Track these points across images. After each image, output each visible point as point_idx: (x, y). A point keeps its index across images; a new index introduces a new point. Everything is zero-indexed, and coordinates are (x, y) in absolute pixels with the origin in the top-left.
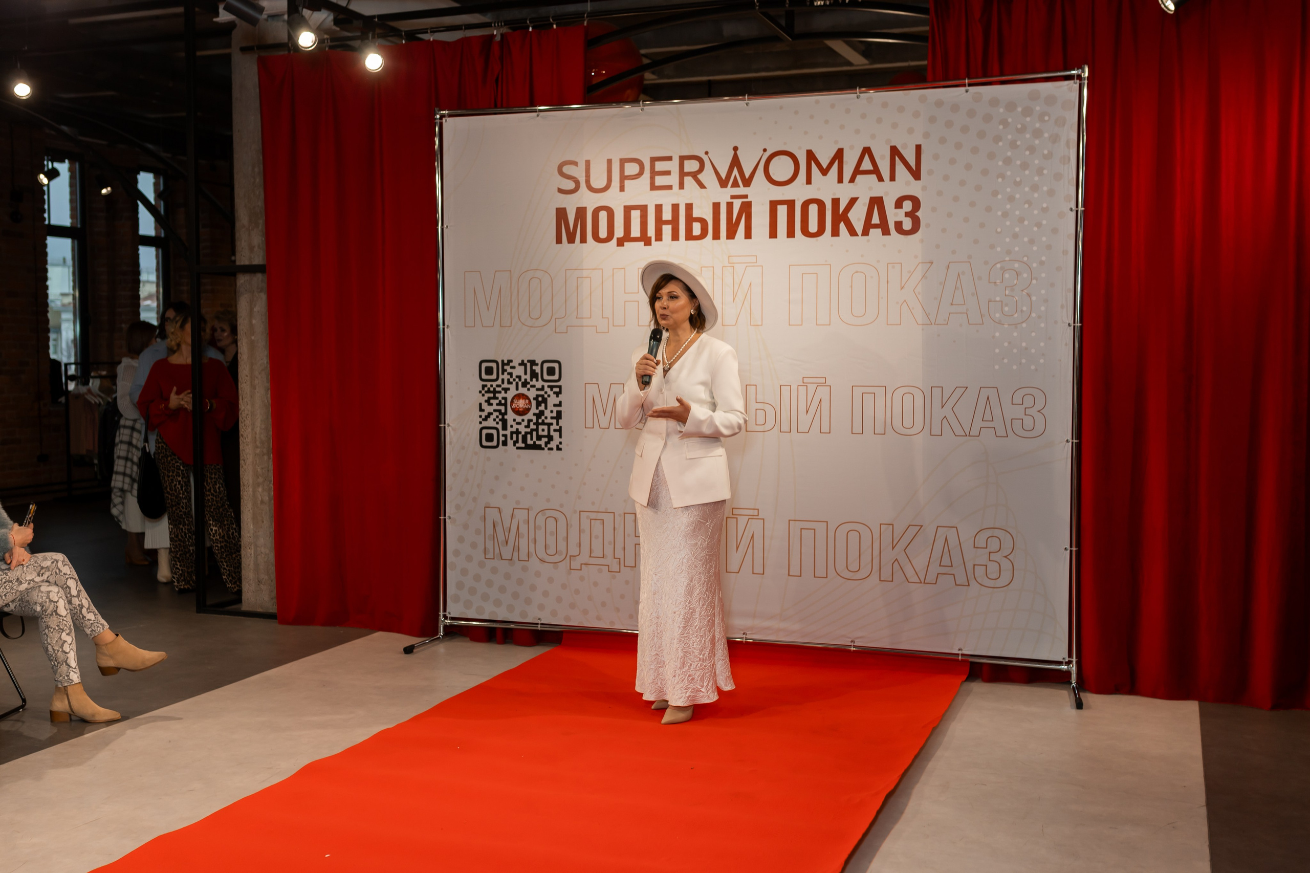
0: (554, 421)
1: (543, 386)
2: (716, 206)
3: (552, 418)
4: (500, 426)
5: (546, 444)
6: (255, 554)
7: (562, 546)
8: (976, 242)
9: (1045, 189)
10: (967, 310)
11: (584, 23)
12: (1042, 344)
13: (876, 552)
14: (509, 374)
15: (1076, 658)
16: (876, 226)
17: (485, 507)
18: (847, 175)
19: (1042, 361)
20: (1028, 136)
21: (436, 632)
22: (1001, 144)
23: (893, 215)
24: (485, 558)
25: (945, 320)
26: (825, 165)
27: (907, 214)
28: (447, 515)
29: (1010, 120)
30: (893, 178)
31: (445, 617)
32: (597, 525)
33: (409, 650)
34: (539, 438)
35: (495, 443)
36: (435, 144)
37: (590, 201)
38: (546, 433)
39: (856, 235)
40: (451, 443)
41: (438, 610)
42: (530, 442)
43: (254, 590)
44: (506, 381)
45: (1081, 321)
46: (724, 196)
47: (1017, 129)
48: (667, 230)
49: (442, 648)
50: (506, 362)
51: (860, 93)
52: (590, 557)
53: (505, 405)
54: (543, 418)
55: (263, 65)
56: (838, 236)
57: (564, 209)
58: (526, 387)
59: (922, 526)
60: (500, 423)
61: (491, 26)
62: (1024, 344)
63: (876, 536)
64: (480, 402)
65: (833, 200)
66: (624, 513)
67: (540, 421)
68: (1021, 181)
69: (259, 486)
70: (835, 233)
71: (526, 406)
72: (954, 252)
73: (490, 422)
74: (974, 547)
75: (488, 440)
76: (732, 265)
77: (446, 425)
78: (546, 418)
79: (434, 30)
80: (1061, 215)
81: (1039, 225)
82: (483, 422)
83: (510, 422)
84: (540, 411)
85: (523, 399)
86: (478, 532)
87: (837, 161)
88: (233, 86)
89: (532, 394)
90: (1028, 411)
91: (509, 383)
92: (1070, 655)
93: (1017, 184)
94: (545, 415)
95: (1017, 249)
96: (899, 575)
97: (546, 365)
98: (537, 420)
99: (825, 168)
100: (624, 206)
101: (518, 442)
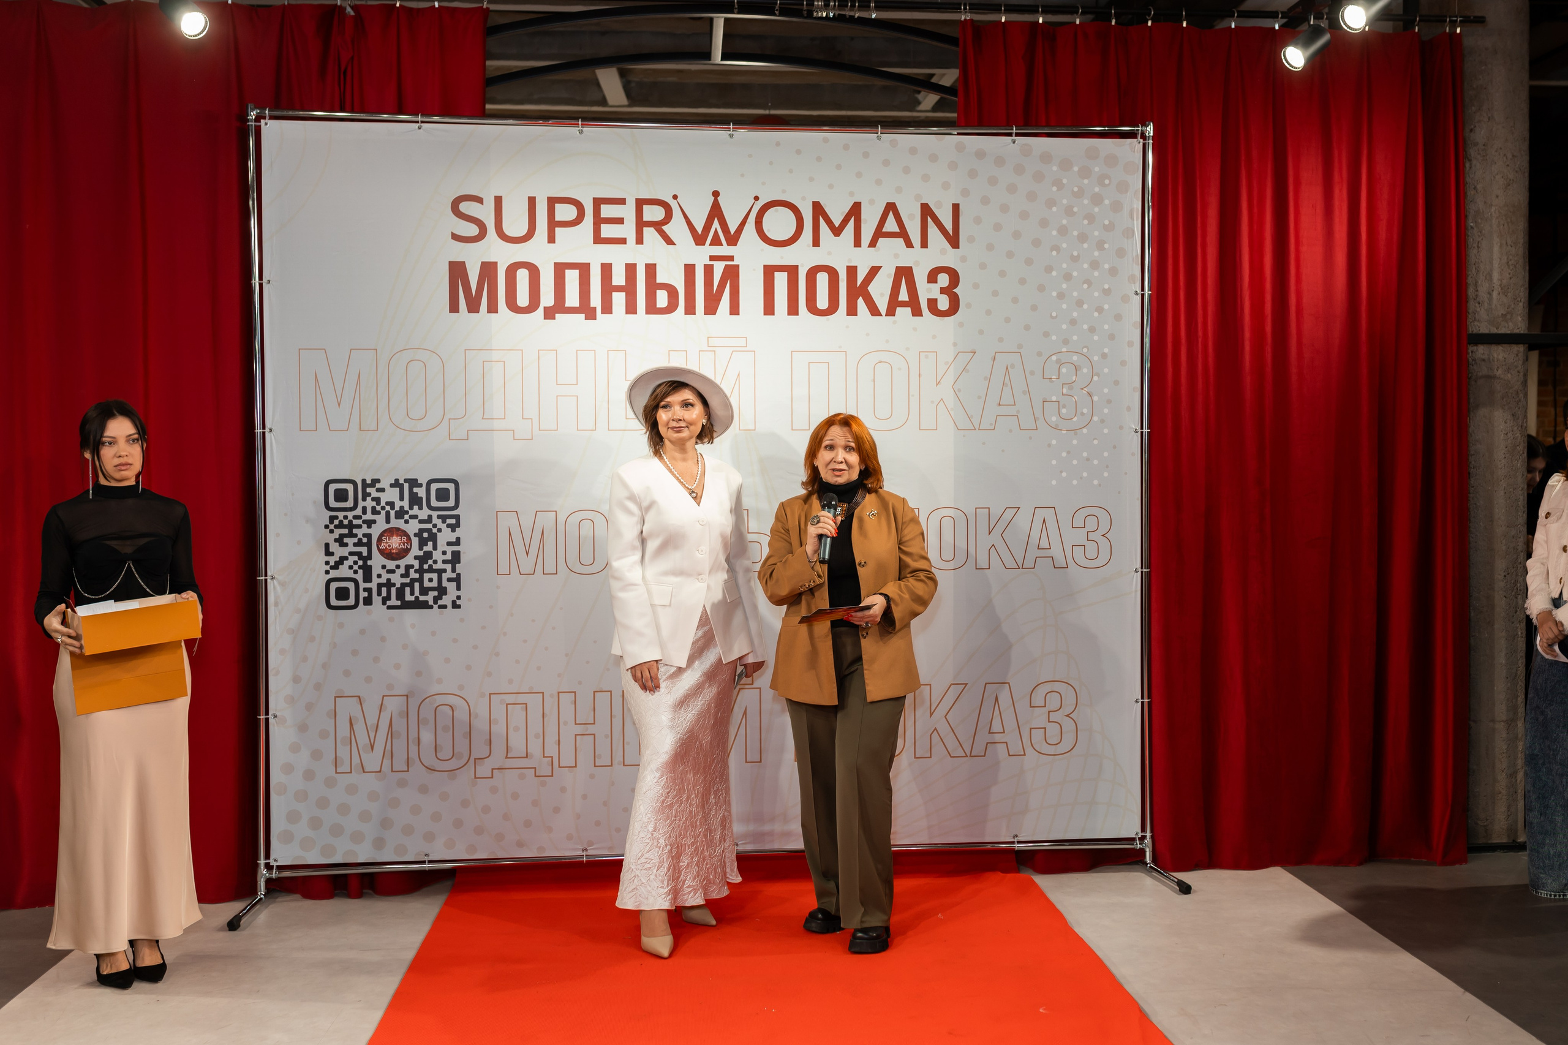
0: (448, 567)
1: (430, 517)
2: (690, 270)
3: (444, 562)
4: (359, 576)
5: (436, 600)
7: (462, 746)
8: (1027, 328)
9: (1106, 266)
10: (1018, 412)
13: (910, 721)
14: (373, 499)
15: (1152, 831)
16: (903, 304)
17: (335, 697)
18: (867, 235)
19: (1106, 474)
20: (1086, 202)
21: (254, 891)
22: (1054, 209)
23: (926, 291)
24: (336, 773)
25: (991, 424)
26: (837, 222)
27: (943, 291)
28: (271, 712)
29: (1065, 181)
30: (924, 244)
31: (269, 867)
32: (517, 713)
33: (233, 925)
34: (424, 591)
35: (351, 601)
37: (503, 255)
38: (435, 584)
39: (880, 315)
40: (276, 604)
41: (256, 857)
42: (409, 598)
44: (369, 510)
45: (1150, 427)
47: (1073, 193)
48: (619, 299)
50: (368, 482)
51: (881, 133)
52: (507, 757)
53: (369, 545)
54: (430, 562)
56: (856, 314)
57: (463, 264)
58: (403, 518)
59: (966, 684)
60: (360, 572)
62: (1085, 454)
64: (327, 542)
65: (848, 268)
66: (559, 693)
67: (426, 567)
68: (1079, 255)
70: (852, 311)
71: (402, 546)
72: (1001, 340)
73: (344, 571)
74: (1031, 707)
75: (340, 597)
76: (713, 349)
77: (268, 578)
78: (435, 562)
80: (1125, 299)
81: (1100, 310)
82: (331, 571)
83: (376, 571)
84: (424, 552)
85: (397, 536)
86: (323, 735)
87: (853, 217)
89: (413, 527)
90: (1092, 536)
91: (374, 512)
92: (1143, 829)
93: (1075, 259)
94: (434, 559)
95: (1075, 338)
96: (938, 748)
97: (434, 487)
98: (421, 565)
99: (837, 226)
100: (555, 264)
101: (390, 599)
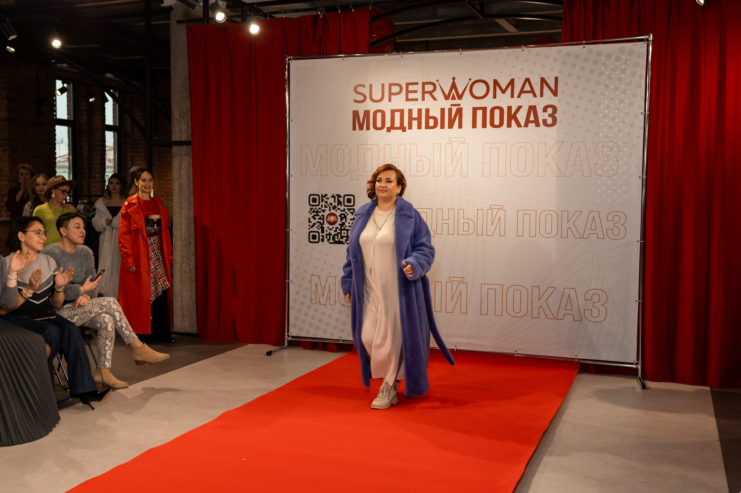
1: (344, 209)
2: (443, 110)
4: (320, 231)
5: (346, 241)
6: (181, 301)
8: (588, 131)
9: (627, 102)
10: (583, 168)
11: (369, 8)
12: (624, 188)
13: (530, 302)
14: (325, 202)
15: (641, 361)
16: (532, 122)
17: (311, 275)
18: (516, 93)
19: (624, 197)
21: (284, 344)
22: (603, 77)
23: (542, 116)
25: (570, 174)
26: (504, 87)
27: (550, 115)
28: (290, 280)
29: (608, 64)
30: (542, 95)
31: (288, 336)
33: (269, 354)
34: (342, 237)
35: (317, 240)
36: (285, 75)
37: (372, 107)
39: (521, 127)
40: (292, 240)
41: (285, 332)
42: (337, 240)
43: (180, 321)
44: (324, 206)
45: (646, 175)
46: (447, 104)
47: (612, 69)
48: (415, 123)
49: (286, 353)
50: (324, 195)
51: (523, 48)
53: (323, 219)
54: (344, 226)
55: (189, 30)
56: (511, 127)
57: (358, 111)
58: (335, 209)
59: (555, 288)
60: (320, 229)
61: (318, 10)
62: (614, 188)
63: (530, 293)
64: (309, 217)
65: (508, 107)
67: (343, 228)
68: (614, 97)
69: (184, 263)
70: (509, 125)
71: (334, 220)
72: (575, 136)
73: (315, 229)
74: (585, 300)
75: (313, 238)
76: (451, 143)
77: (290, 230)
78: (346, 226)
79: (285, 12)
80: (636, 116)
82: (310, 228)
83: (326, 229)
84: (342, 222)
85: (333, 216)
86: (307, 289)
87: (510, 86)
88: (171, 42)
90: (616, 225)
91: (326, 207)
92: (638, 360)
93: (612, 99)
94: (345, 225)
95: (611, 135)
96: (542, 315)
97: (346, 197)
98: (341, 227)
99: (504, 89)
100: (391, 110)
101: (330, 240)
